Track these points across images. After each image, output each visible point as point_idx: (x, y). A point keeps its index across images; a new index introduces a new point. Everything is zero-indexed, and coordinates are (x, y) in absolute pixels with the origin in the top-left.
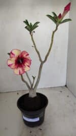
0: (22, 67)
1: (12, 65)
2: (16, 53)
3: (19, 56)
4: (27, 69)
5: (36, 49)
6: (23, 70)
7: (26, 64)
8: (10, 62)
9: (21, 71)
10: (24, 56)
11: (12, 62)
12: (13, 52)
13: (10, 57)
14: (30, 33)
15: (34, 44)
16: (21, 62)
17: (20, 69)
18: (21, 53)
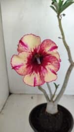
0: (40, 71)
1: (19, 66)
2: (31, 44)
3: (35, 50)
4: (49, 76)
5: (65, 42)
6: (42, 78)
7: (50, 67)
8: (16, 61)
9: (38, 79)
10: (47, 49)
11: (21, 60)
12: (25, 41)
13: (18, 50)
14: (58, 16)
15: (63, 34)
16: (39, 62)
17: (37, 76)
18: (42, 45)
